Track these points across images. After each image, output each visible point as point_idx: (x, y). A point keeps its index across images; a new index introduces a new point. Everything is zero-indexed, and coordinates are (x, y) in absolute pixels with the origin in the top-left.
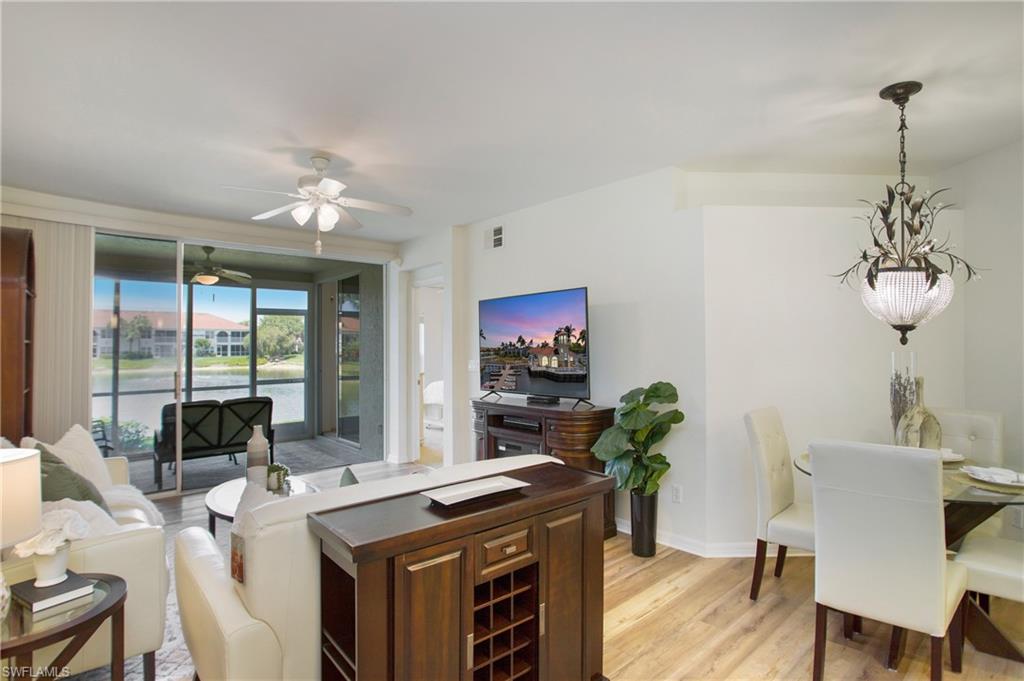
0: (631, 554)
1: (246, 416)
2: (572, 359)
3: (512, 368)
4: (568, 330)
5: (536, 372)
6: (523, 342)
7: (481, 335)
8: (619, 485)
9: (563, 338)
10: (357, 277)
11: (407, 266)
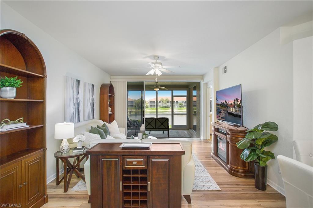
0: (254, 187)
1: (162, 122)
2: (238, 109)
3: (224, 111)
4: (237, 99)
5: (229, 113)
6: (226, 103)
7: (216, 99)
8: (245, 159)
9: (236, 102)
10: (196, 86)
11: (205, 82)
